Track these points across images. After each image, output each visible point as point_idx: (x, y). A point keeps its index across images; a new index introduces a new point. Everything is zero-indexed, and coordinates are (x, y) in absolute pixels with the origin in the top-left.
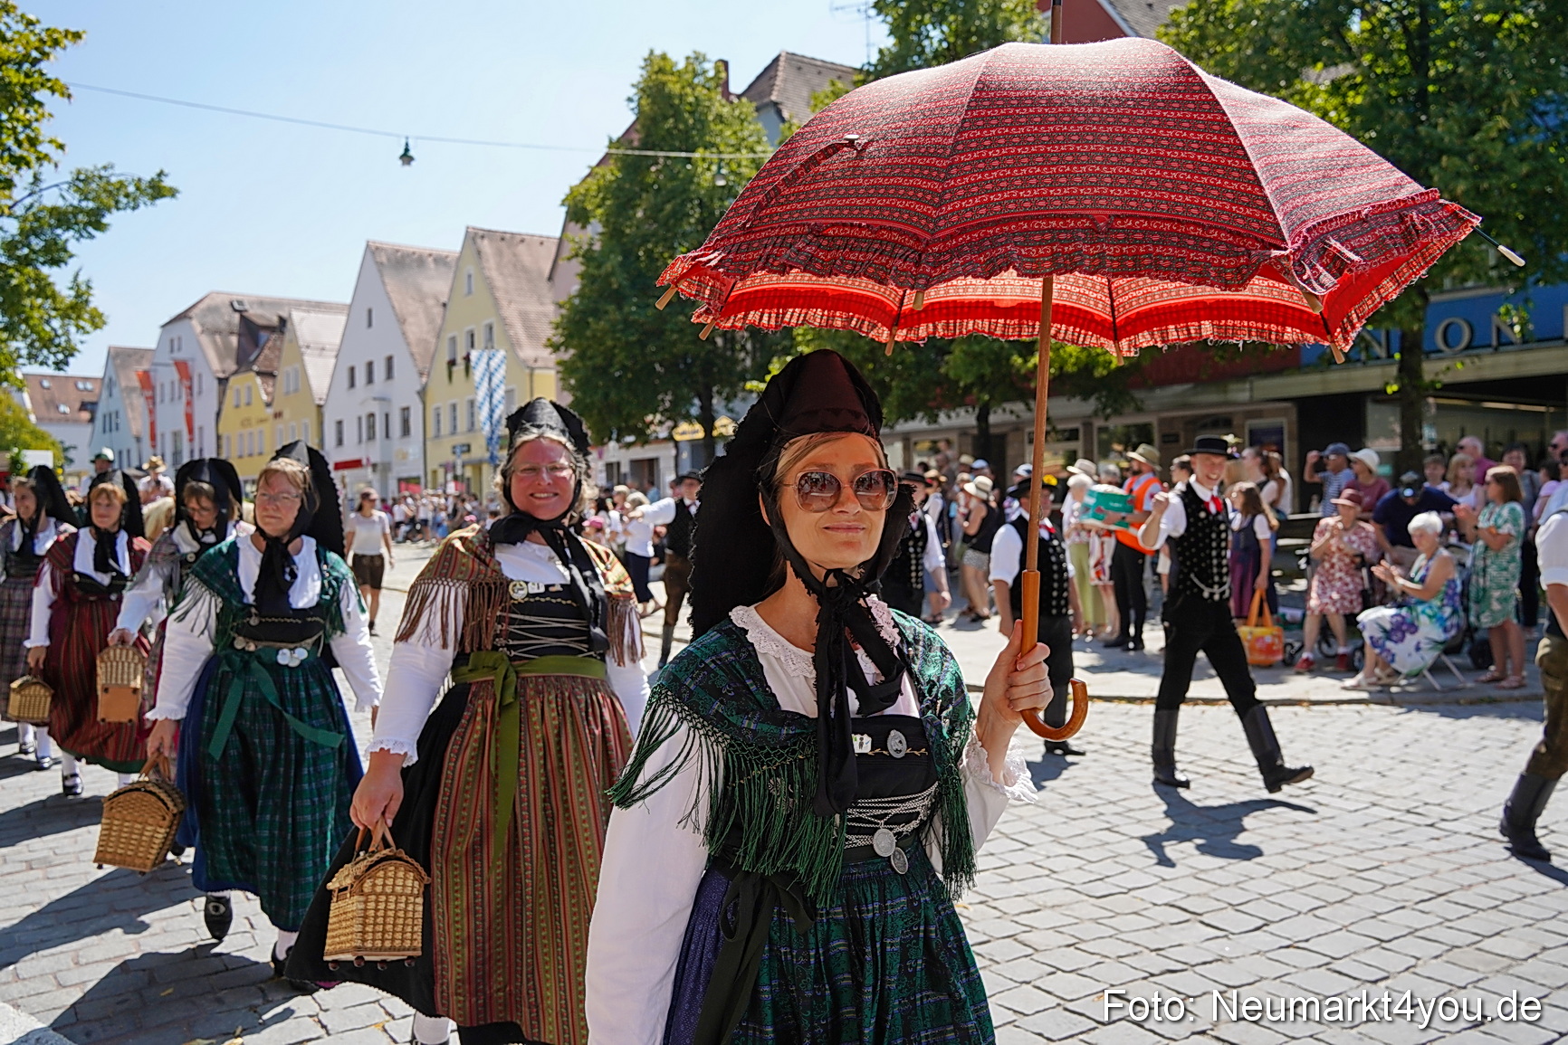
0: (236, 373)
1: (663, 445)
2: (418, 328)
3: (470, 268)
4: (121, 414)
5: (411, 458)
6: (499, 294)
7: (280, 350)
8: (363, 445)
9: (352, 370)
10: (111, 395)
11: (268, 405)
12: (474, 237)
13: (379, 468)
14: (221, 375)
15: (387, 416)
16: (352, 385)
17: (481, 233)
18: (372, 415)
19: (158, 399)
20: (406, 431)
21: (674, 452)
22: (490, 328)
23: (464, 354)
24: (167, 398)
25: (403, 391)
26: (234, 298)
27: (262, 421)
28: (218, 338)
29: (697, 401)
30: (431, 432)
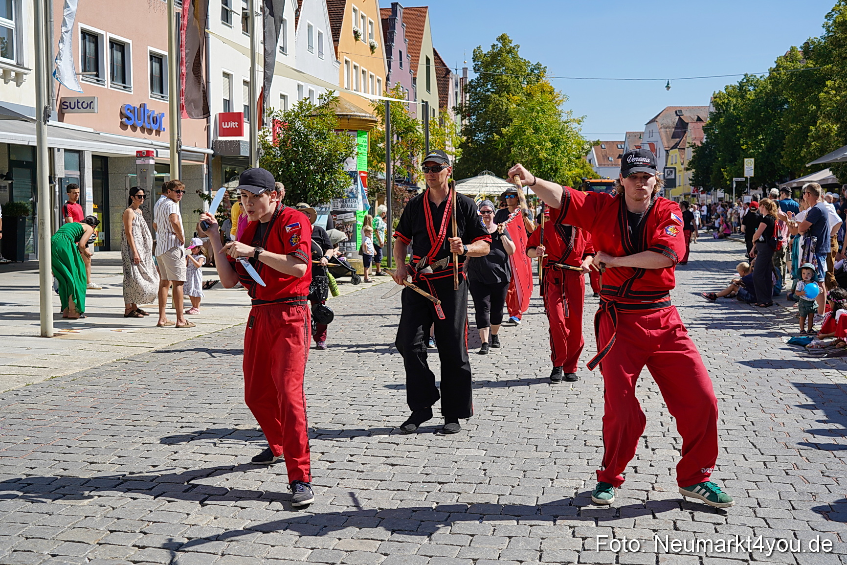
0: (672, 148)
11: (682, 164)
14: (667, 149)
26: (679, 109)
27: (680, 171)
28: (668, 130)
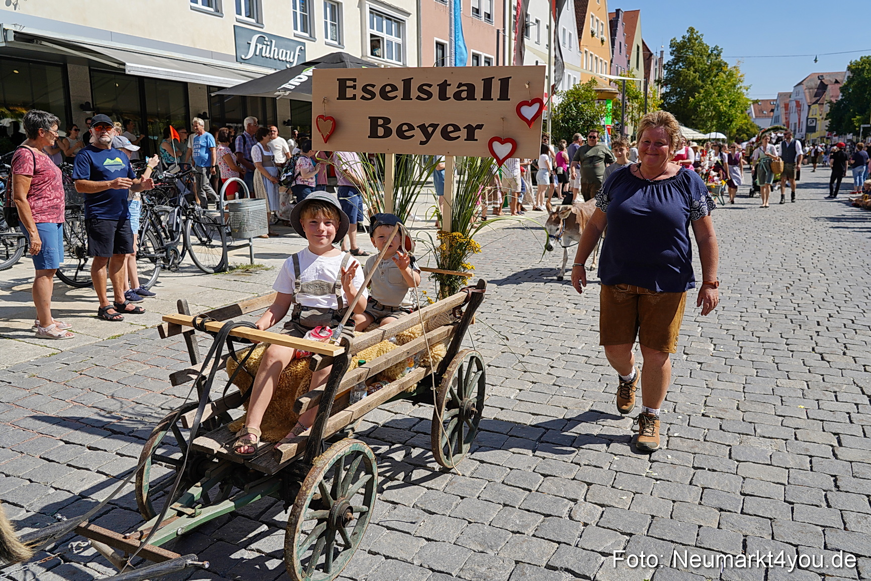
0: (813, 104)
11: (821, 115)
14: (810, 104)
19: (791, 112)
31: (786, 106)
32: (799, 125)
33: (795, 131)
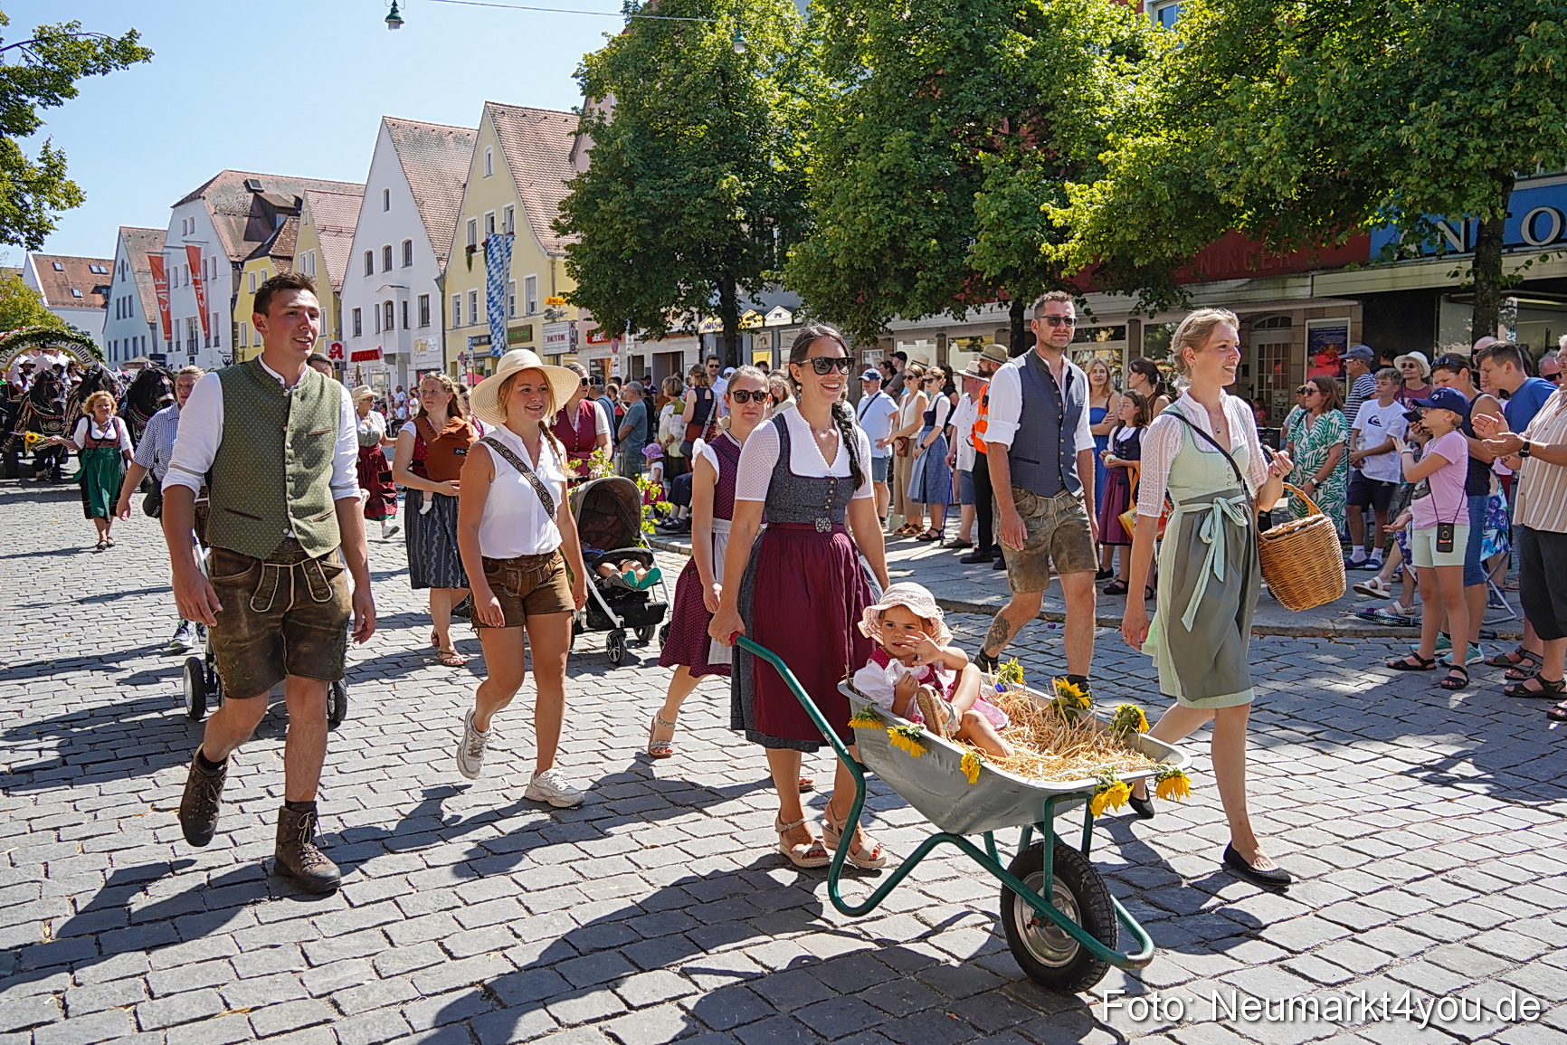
0: (250, 257)
1: (686, 339)
2: (437, 211)
3: (490, 147)
4: (133, 297)
5: (429, 349)
6: (518, 176)
7: (296, 233)
8: (381, 334)
9: (370, 254)
10: (123, 280)
12: (494, 112)
13: (398, 358)
15: (405, 303)
16: (370, 271)
17: (502, 108)
18: (390, 303)
19: (172, 285)
20: (425, 320)
21: (698, 346)
22: (512, 211)
23: (484, 240)
24: (181, 283)
25: (421, 278)
26: (249, 177)
28: (231, 218)
29: (717, 291)
30: (450, 323)
31: (157, 267)
32: (206, 327)
33: (193, 343)
